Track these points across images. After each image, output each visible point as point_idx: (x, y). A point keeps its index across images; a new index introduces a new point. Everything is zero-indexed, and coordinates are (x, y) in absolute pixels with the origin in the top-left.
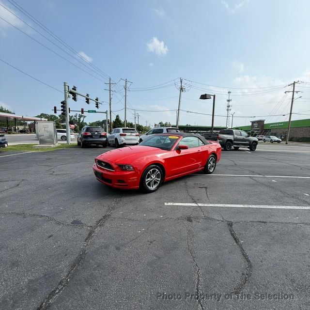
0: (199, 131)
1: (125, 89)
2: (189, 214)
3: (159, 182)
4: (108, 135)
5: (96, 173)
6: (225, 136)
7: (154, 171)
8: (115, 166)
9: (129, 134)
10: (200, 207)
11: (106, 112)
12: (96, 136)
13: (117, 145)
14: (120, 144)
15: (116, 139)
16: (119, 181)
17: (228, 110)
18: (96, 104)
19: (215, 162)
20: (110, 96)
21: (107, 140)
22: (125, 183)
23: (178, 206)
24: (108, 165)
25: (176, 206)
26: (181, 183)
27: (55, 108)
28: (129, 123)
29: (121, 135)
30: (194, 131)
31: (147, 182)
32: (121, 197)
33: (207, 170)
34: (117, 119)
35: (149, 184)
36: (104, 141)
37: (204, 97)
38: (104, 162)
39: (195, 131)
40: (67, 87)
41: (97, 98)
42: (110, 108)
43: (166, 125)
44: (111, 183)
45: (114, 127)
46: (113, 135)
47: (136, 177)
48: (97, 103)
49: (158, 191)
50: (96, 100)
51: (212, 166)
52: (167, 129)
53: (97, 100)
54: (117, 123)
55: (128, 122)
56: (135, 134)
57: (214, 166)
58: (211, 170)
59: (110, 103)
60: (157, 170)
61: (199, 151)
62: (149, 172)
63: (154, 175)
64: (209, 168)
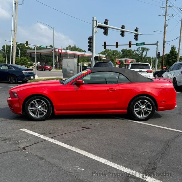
3: (45, 113)
11: (157, 44)
18: (135, 36)
20: (165, 22)
22: (12, 107)
27: (105, 43)
40: (95, 22)
54: (172, 57)
57: (149, 112)
58: (141, 117)
59: (165, 31)
60: (43, 101)
61: (111, 88)
62: (32, 102)
63: (40, 105)
64: (136, 112)
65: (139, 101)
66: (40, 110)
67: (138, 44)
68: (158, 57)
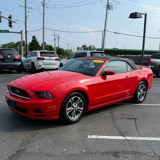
1: (43, 6)
2: (116, 149)
3: (81, 112)
4: (23, 58)
5: (9, 102)
7: (75, 100)
8: (31, 94)
9: (48, 58)
10: (128, 140)
11: (21, 33)
12: (9, 59)
13: (33, 70)
14: (37, 69)
15: (33, 63)
16: (35, 111)
18: (9, 23)
19: (146, 90)
20: (26, 14)
21: (22, 65)
22: (43, 112)
24: (23, 92)
26: (107, 113)
28: (48, 46)
29: (39, 59)
30: (122, 56)
31: (68, 111)
33: (137, 99)
34: (34, 41)
35: (70, 114)
36: (18, 65)
37: (134, 16)
38: (18, 89)
39: (124, 55)
42: (26, 27)
43: (90, 48)
44: (26, 112)
45: (31, 50)
46: (29, 58)
47: (55, 106)
48: (11, 21)
49: (81, 122)
51: (143, 95)
52: (91, 53)
53: (10, 17)
54: (34, 45)
55: (46, 44)
56: (54, 58)
57: (145, 94)
58: (141, 99)
59: (26, 21)
60: (80, 98)
61: (127, 77)
62: (70, 101)
63: (76, 103)
64: (138, 96)
65: (140, 86)
66: (77, 109)
67: (2, 31)
68: (23, 45)
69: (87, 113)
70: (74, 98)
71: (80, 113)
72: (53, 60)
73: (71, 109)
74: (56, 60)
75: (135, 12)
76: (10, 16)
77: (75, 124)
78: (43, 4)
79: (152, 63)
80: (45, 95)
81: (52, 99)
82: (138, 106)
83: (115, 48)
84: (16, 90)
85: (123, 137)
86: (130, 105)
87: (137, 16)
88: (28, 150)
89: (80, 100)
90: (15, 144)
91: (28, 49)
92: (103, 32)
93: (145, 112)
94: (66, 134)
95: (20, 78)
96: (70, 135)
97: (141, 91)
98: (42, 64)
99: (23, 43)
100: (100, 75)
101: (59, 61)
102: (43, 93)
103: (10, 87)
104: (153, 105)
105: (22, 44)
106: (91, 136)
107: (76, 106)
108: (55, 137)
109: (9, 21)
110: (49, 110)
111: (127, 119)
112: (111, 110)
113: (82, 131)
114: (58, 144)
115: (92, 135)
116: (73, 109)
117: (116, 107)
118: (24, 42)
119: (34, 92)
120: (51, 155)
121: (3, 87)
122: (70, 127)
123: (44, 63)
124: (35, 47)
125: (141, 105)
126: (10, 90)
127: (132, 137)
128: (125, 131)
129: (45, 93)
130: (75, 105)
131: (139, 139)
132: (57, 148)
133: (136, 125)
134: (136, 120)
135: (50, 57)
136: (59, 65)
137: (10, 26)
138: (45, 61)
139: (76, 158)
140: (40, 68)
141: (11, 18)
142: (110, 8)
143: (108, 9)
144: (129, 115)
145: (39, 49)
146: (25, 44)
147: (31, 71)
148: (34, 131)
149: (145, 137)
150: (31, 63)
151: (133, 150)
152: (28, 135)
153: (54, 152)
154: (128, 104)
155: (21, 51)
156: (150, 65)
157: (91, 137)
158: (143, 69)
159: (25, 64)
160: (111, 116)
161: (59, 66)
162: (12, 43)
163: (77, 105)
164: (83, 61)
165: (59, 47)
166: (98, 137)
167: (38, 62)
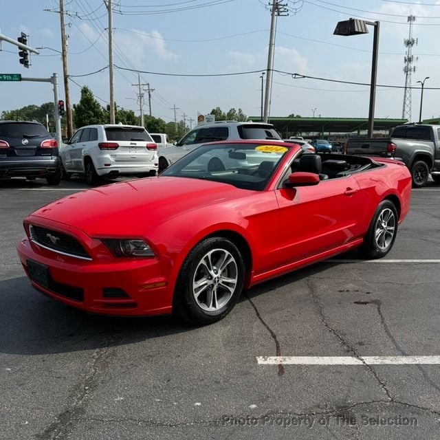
0: (326, 134)
1: (109, 8)
2: (341, 396)
3: (232, 290)
4: (62, 146)
5: (30, 267)
6: (410, 143)
7: (217, 257)
8: (91, 244)
9: (128, 143)
10: (370, 367)
11: (52, 80)
12: (25, 149)
13: (91, 176)
14: (99, 172)
15: (88, 159)
16: (107, 292)
17: (407, 70)
18: (21, 54)
19: (393, 222)
20: (63, 30)
21: (59, 164)
22: (127, 296)
23: (299, 367)
24: (68, 241)
25: (294, 365)
26: (298, 289)
28: (123, 113)
29: (102, 146)
30: (311, 134)
31: (197, 290)
32: (116, 343)
33: (373, 247)
34: (87, 100)
35: (204, 298)
36: (49, 165)
37: (347, 28)
38: (54, 233)
39: (315, 134)
41: (24, 35)
42: (64, 66)
43: (231, 116)
44: (81, 299)
45: (79, 124)
46: (78, 145)
47: (162, 279)
48: (25, 50)
49: (232, 315)
50: (20, 40)
51: (387, 236)
52: (240, 128)
53: (22, 39)
54: (88, 112)
55: (118, 109)
56: (144, 144)
57: (392, 234)
58: (383, 248)
59: (64, 50)
60: (227, 253)
61: (349, 189)
62: (202, 261)
63: (218, 268)
64: (377, 240)
65: (382, 213)
66: (220, 282)
67: (3, 78)
68: (60, 112)
69: (246, 291)
70: (212, 255)
71: (230, 292)
72: (142, 150)
73: (206, 284)
74: (149, 148)
75: (348, 19)
76: (23, 37)
77: (217, 324)
78: (107, 3)
79: (395, 149)
80: (133, 247)
81: (152, 257)
82: (378, 265)
83: (293, 115)
84: (49, 235)
85: (355, 359)
86: (356, 264)
87: (356, 30)
88: (93, 411)
89: (229, 257)
90: (54, 393)
91: (72, 123)
92: (263, 73)
93: (398, 282)
94: (195, 354)
95: (57, 202)
96: (207, 356)
97: (383, 225)
98: (112, 160)
99: (60, 108)
100: (280, 187)
101: (156, 152)
102: (124, 241)
103: (31, 226)
104: (415, 261)
105: (57, 111)
106: (266, 360)
107: (218, 275)
108: (167, 365)
109: (20, 48)
110: (146, 289)
111: (355, 303)
112: (308, 280)
113: (239, 345)
114: (178, 387)
115: (268, 356)
116: (210, 282)
117: (320, 271)
118: (61, 103)
119: (101, 240)
120: (161, 424)
121: (11, 225)
122: (203, 332)
123: (118, 157)
124: (90, 117)
125: (385, 263)
126: (31, 234)
127: (380, 356)
128: (358, 341)
129: (132, 241)
130: (216, 273)
131: (400, 363)
132: (176, 401)
133: (382, 322)
134: (381, 306)
135: (132, 140)
136: (158, 162)
137: (24, 62)
138: (119, 153)
139: (234, 431)
140: (108, 171)
141: (26, 40)
142: (281, 10)
143: (276, 13)
144: (360, 292)
145: (100, 121)
146: (65, 110)
147: (83, 178)
148: (104, 349)
149: (415, 355)
150: (83, 157)
151: (389, 396)
152: (89, 363)
153: (167, 412)
154: (349, 261)
155: (55, 127)
156: (390, 157)
157: (265, 363)
158: (387, 166)
159: (68, 161)
160: (311, 296)
161: (156, 165)
162: (30, 107)
163: (220, 272)
164: (229, 150)
165: (152, 115)
166: (285, 360)
167: (101, 154)
